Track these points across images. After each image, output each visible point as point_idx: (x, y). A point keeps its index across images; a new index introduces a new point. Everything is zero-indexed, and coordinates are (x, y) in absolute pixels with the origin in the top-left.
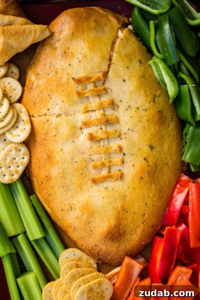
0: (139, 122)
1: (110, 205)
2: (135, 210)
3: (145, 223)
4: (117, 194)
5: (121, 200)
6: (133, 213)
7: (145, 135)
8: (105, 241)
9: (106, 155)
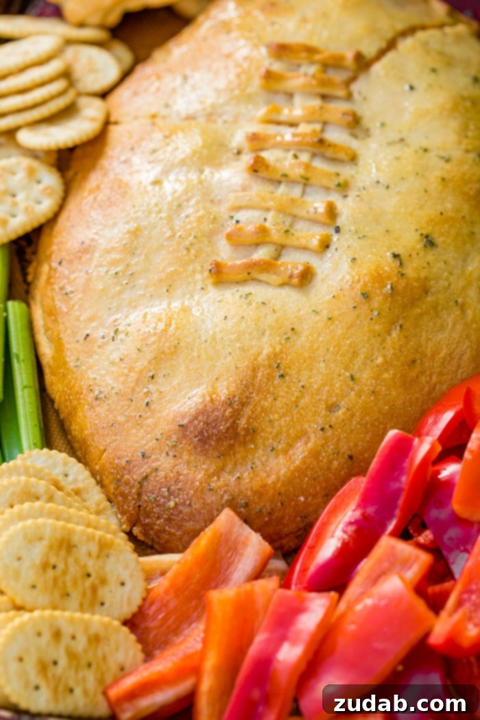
0: (417, 174)
1: (238, 340)
2: (312, 380)
3: (329, 433)
4: (271, 319)
5: (278, 339)
6: (303, 387)
7: (421, 207)
8: (179, 441)
9: (281, 216)
